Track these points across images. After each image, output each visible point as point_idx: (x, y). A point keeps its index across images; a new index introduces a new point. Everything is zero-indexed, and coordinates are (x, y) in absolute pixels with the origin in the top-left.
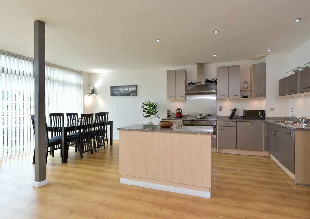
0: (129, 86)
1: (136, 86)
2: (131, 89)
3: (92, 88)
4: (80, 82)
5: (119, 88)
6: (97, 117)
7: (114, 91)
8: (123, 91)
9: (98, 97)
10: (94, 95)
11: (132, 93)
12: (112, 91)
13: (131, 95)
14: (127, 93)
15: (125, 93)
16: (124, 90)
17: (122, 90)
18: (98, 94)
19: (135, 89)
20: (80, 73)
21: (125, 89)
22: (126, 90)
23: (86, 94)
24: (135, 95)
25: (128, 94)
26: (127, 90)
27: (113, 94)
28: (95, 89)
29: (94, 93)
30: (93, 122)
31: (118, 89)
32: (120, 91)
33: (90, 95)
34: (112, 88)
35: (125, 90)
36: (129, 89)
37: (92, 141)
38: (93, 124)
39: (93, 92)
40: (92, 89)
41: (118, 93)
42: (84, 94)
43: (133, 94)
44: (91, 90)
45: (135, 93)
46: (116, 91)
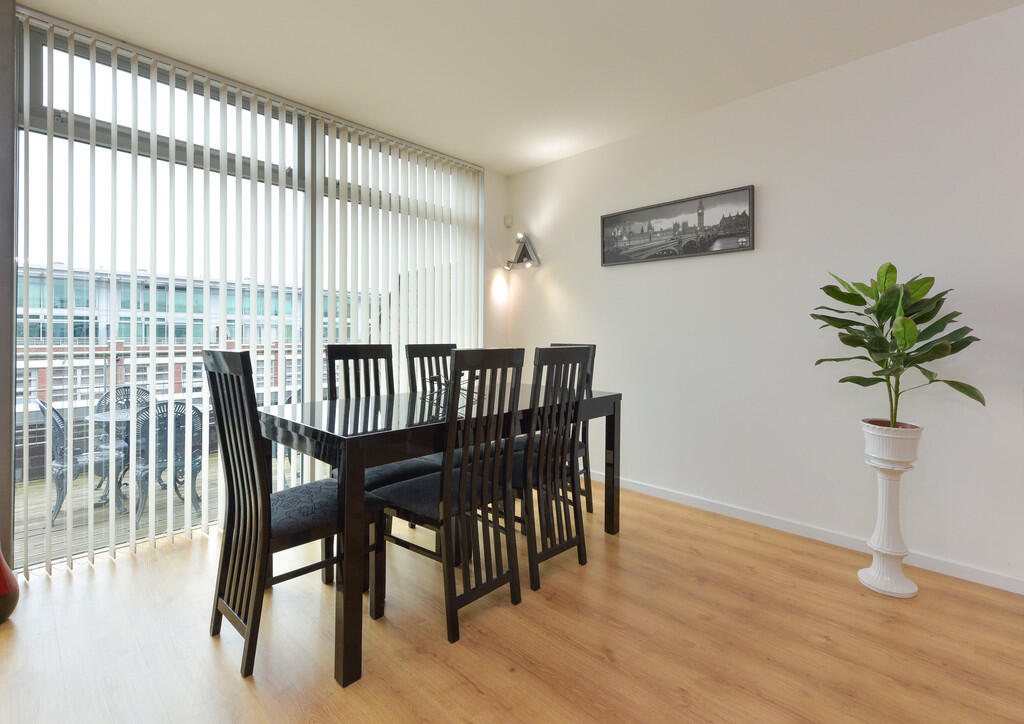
0: (701, 201)
1: (750, 191)
2: (714, 216)
3: (520, 236)
4: (474, 210)
5: (642, 220)
6: (545, 368)
7: (617, 239)
8: (668, 230)
9: (542, 275)
10: (528, 265)
11: (720, 237)
12: (606, 242)
13: (717, 246)
14: (691, 237)
15: (680, 242)
16: (671, 226)
17: (662, 224)
18: (542, 262)
19: (742, 208)
20: (471, 171)
21: (680, 219)
22: (685, 224)
23: (498, 266)
24: (742, 249)
25: (697, 245)
26: (692, 220)
27: (612, 256)
28: (532, 240)
29: (530, 259)
30: (524, 404)
31: (637, 227)
32: (651, 234)
33: (512, 268)
34: (608, 222)
35: (676, 226)
36: (701, 216)
37: (518, 512)
38: (524, 411)
39: (525, 254)
40: (518, 242)
41: (637, 244)
42: (489, 267)
43: (731, 243)
44: (518, 245)
45: (743, 234)
46: (631, 235)
